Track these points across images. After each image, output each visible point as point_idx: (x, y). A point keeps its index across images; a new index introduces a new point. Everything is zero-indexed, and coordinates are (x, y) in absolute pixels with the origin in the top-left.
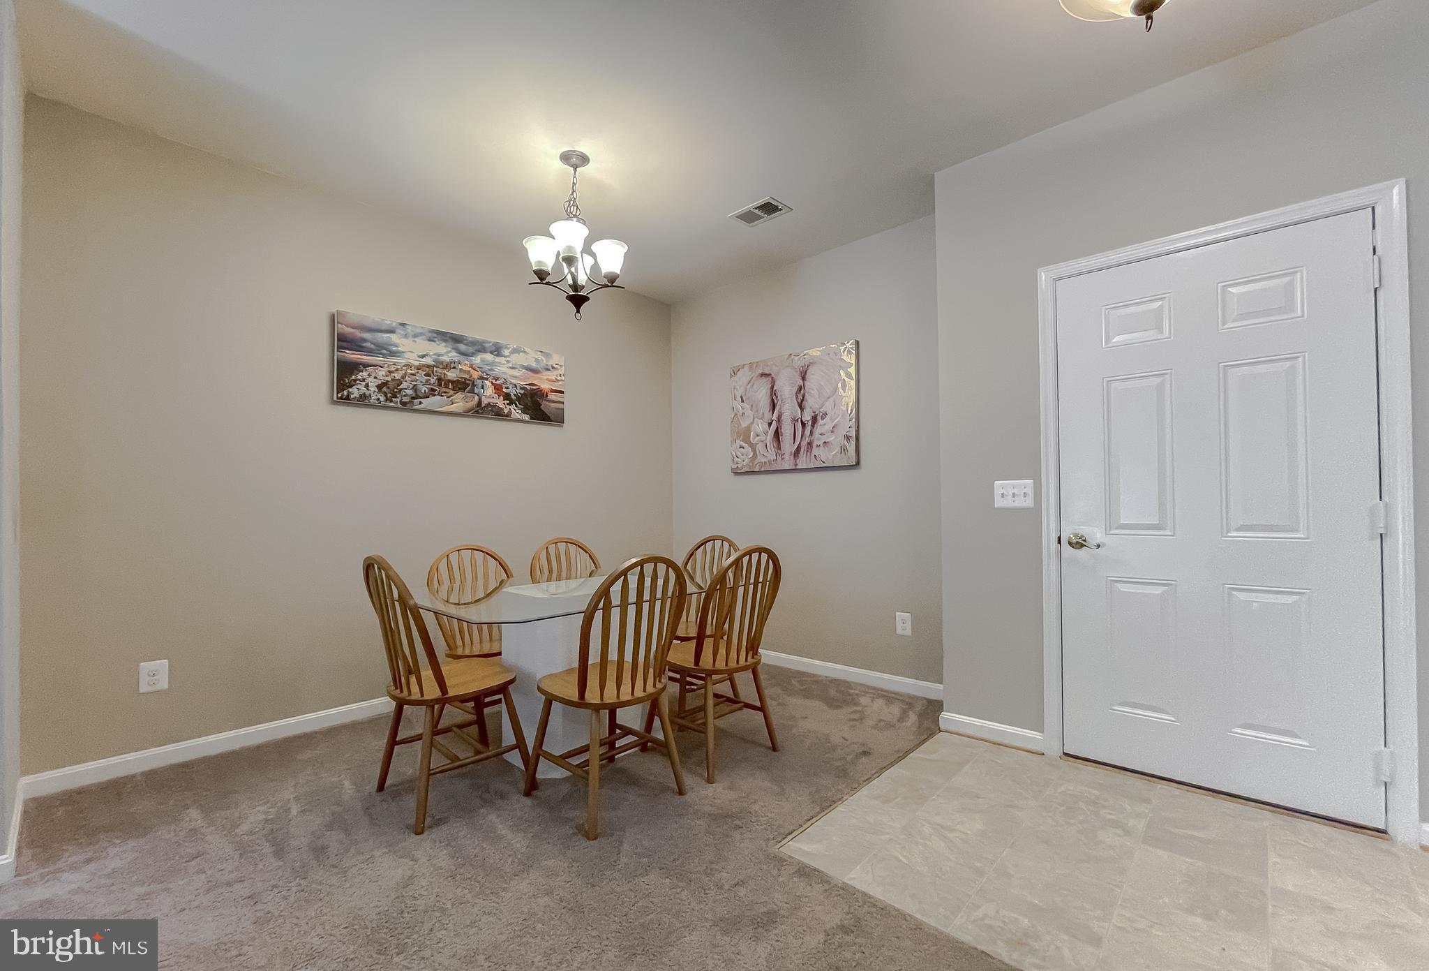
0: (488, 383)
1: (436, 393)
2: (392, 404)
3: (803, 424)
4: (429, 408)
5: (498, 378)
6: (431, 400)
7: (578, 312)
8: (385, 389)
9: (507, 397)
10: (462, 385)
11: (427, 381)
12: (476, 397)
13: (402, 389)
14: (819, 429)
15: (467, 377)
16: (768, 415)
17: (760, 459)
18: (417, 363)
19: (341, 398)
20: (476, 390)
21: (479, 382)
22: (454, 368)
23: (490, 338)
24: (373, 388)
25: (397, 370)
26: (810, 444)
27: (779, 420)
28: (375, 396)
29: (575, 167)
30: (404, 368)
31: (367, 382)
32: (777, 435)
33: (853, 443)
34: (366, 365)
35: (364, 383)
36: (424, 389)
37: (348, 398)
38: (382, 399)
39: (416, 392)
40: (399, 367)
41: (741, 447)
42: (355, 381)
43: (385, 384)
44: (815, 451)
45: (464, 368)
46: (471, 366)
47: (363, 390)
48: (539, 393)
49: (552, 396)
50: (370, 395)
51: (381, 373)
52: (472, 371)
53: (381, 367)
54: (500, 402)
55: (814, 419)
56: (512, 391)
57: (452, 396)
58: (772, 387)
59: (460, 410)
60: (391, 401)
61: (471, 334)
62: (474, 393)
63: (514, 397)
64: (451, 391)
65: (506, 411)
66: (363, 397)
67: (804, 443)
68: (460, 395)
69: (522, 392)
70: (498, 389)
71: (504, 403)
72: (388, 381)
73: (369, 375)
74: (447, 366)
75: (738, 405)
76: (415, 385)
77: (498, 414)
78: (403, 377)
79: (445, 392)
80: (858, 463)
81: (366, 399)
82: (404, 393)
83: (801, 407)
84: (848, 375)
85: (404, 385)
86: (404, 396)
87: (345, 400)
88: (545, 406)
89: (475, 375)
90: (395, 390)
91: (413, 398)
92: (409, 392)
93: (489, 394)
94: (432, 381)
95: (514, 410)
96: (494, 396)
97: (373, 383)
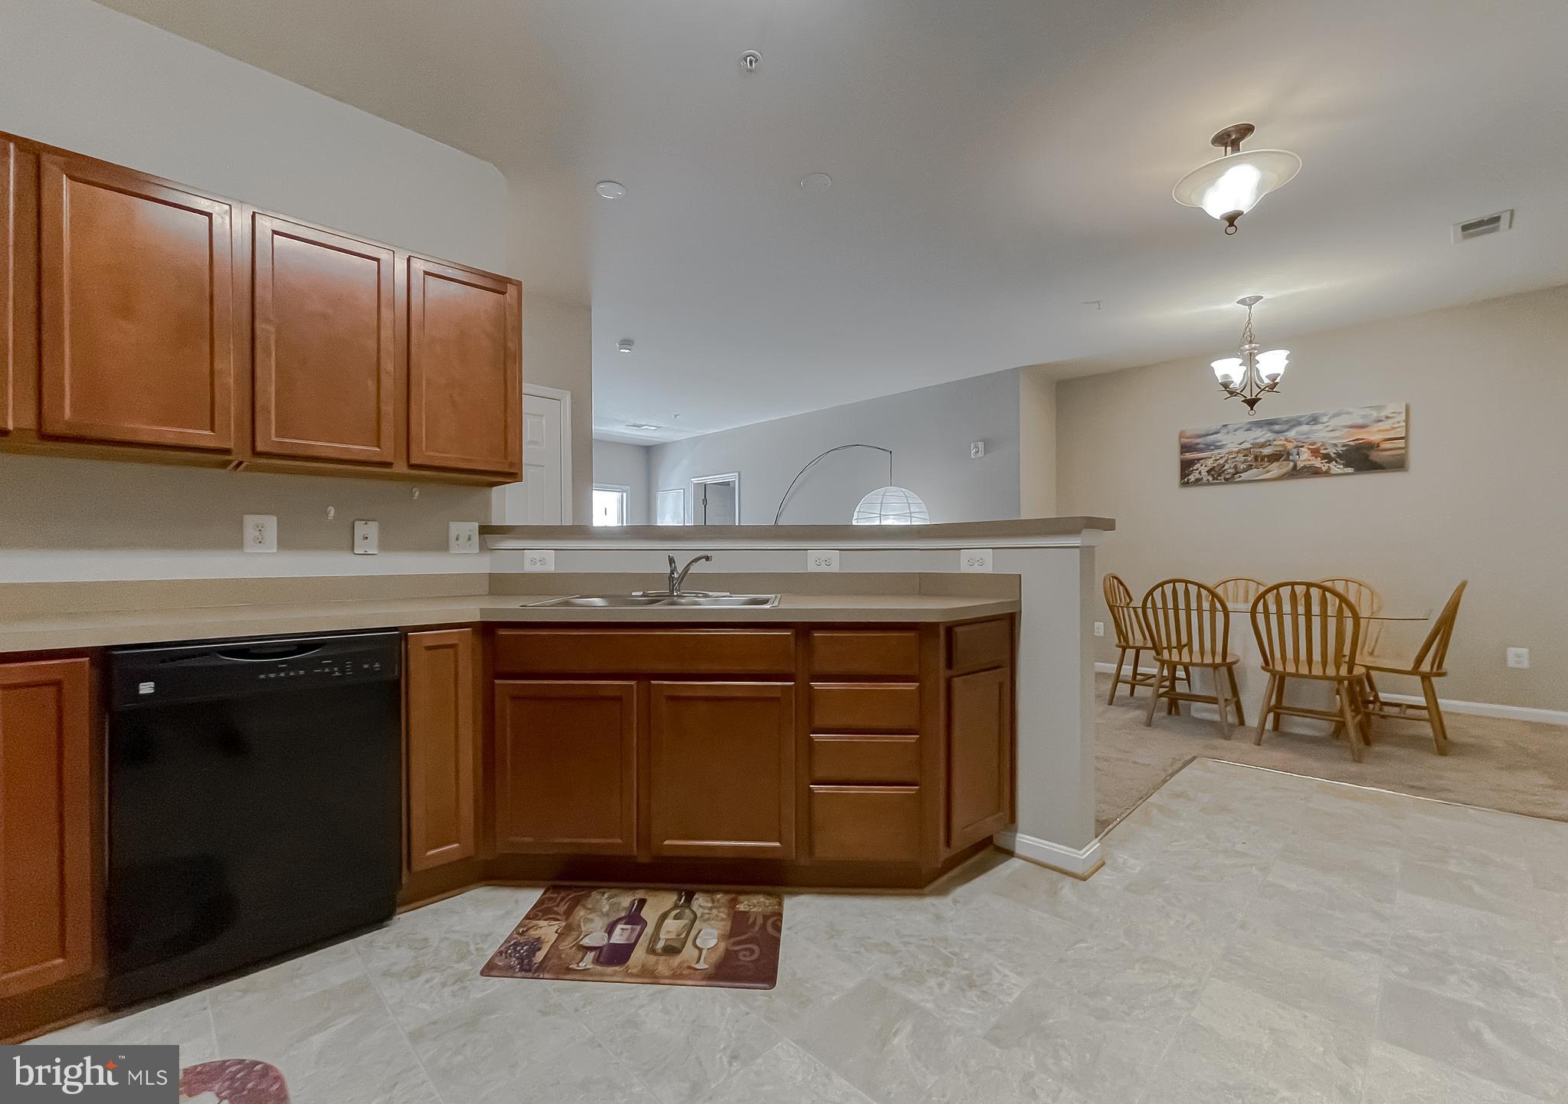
0: (1304, 449)
1: (1254, 467)
2: (1218, 481)
4: (1248, 479)
5: (1315, 443)
6: (1250, 472)
7: (1252, 409)
8: (1213, 473)
9: (1326, 456)
10: (1275, 457)
11: (1245, 460)
12: (1292, 463)
13: (1225, 470)
15: (1282, 449)
18: (1236, 449)
19: (1183, 483)
20: (1291, 458)
21: (1295, 451)
22: (1269, 445)
23: (1306, 412)
24: (1204, 473)
25: (1222, 457)
28: (1206, 477)
30: (1227, 455)
31: (1201, 470)
34: (1199, 460)
35: (1197, 472)
36: (1242, 466)
37: (1188, 482)
38: (1211, 479)
39: (1236, 469)
40: (1223, 455)
42: (1192, 471)
43: (1213, 469)
45: (1279, 443)
46: (1286, 440)
47: (1198, 476)
48: (1367, 445)
50: (1202, 478)
51: (1210, 463)
52: (1287, 444)
53: (1210, 458)
54: (1318, 463)
56: (1332, 451)
57: (1267, 467)
59: (1276, 476)
60: (1217, 479)
61: (1284, 416)
62: (1290, 461)
63: (1333, 455)
64: (1267, 463)
65: (1324, 469)
66: (1198, 480)
68: (1276, 464)
69: (1344, 448)
70: (1315, 452)
71: (1322, 463)
72: (1214, 467)
74: (1263, 445)
76: (1236, 465)
77: (1315, 472)
78: (1226, 462)
79: (1261, 465)
85: (1227, 466)
86: (1227, 474)
87: (1185, 483)
88: (1375, 456)
89: (1290, 446)
90: (1221, 471)
91: (1234, 474)
92: (1232, 471)
93: (1305, 458)
94: (1250, 459)
95: (1335, 466)
96: (1311, 458)
97: (1204, 470)
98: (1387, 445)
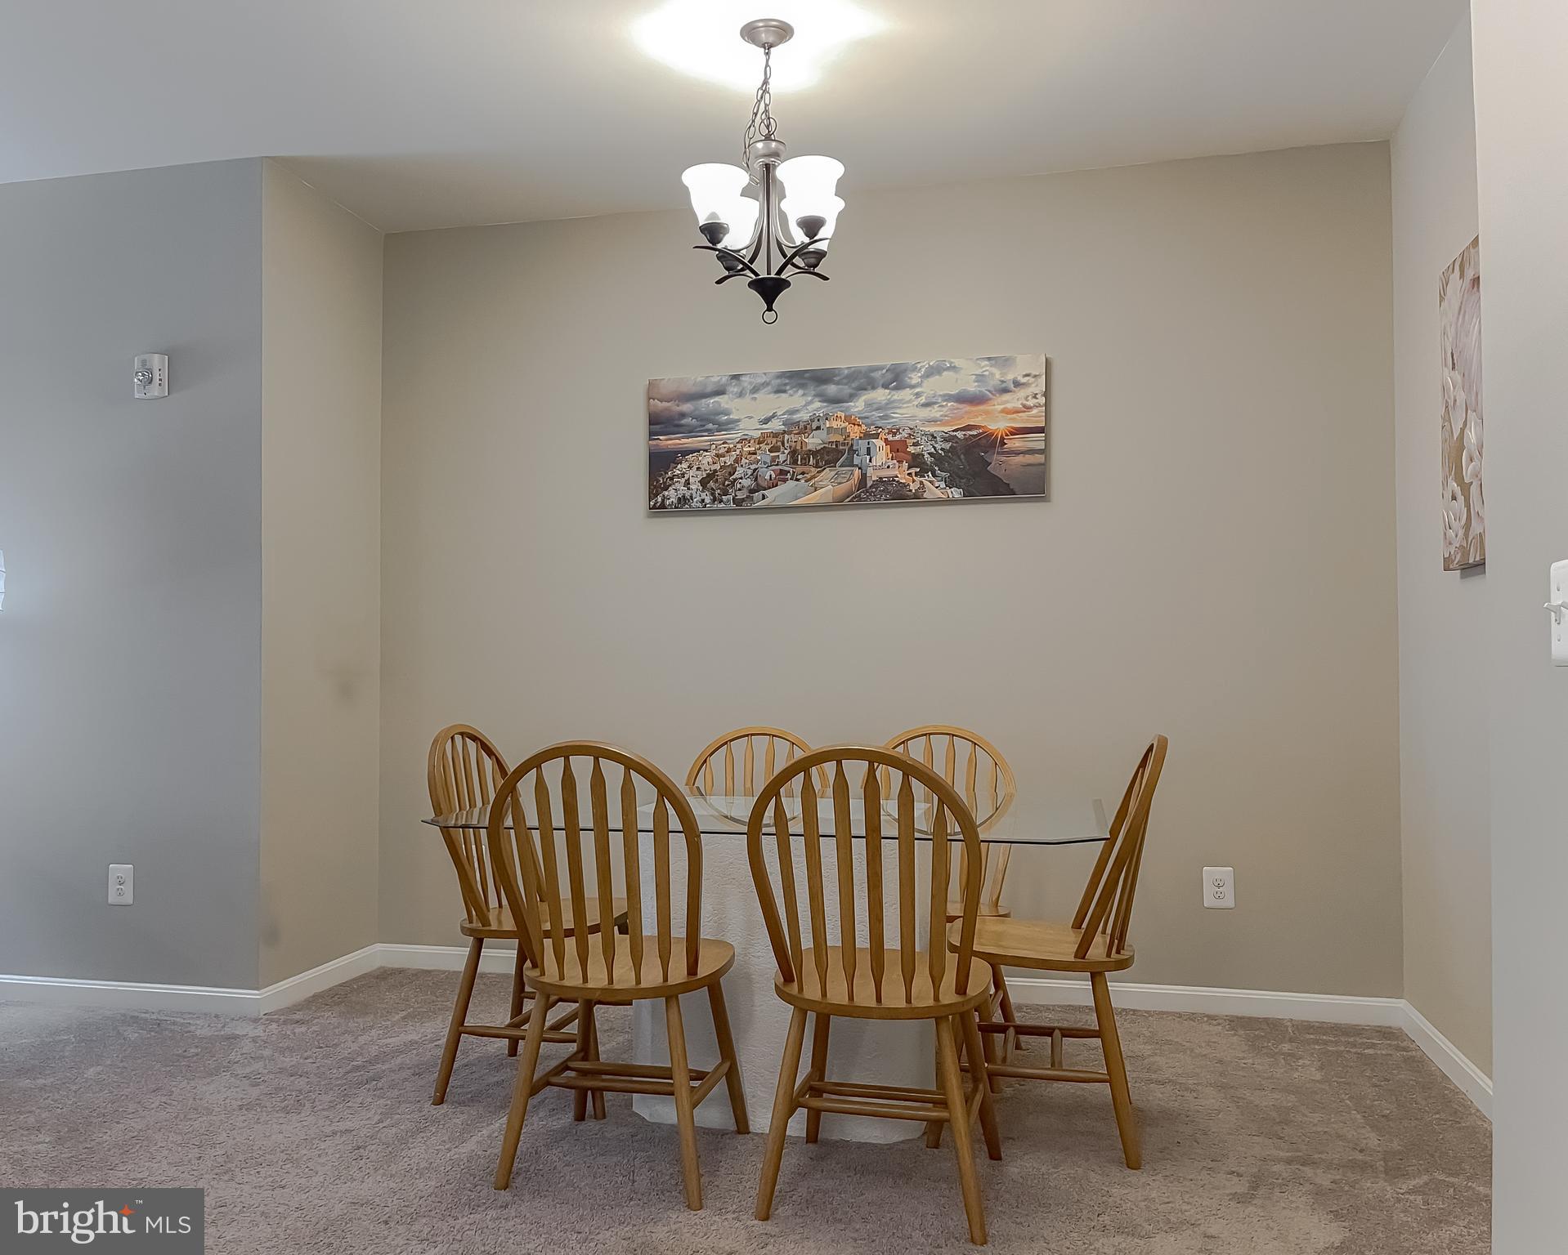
0: (879, 443)
1: (789, 476)
2: (722, 505)
4: (778, 503)
5: (898, 430)
6: (782, 488)
7: (770, 309)
8: (711, 484)
9: (916, 461)
10: (830, 456)
11: (773, 459)
12: (857, 472)
13: (735, 480)
15: (840, 439)
18: (757, 434)
19: (654, 507)
20: (856, 461)
21: (862, 445)
22: (818, 428)
24: (695, 486)
25: (729, 450)
28: (699, 495)
30: (739, 446)
31: (689, 477)
34: (686, 453)
35: (683, 480)
36: (768, 474)
38: (707, 500)
39: (756, 479)
40: (731, 446)
42: (672, 479)
43: (711, 476)
45: (835, 424)
46: (848, 419)
47: (682, 490)
48: (984, 441)
50: (691, 497)
51: (706, 460)
52: (849, 427)
53: (706, 451)
54: (902, 473)
56: (926, 448)
57: (814, 477)
59: (829, 499)
60: (721, 501)
61: (844, 363)
62: (853, 466)
63: (928, 458)
64: (812, 469)
65: (913, 487)
66: (683, 500)
68: (828, 473)
69: (947, 446)
70: (898, 448)
71: (909, 474)
72: (715, 471)
73: (690, 467)
74: (806, 429)
76: (755, 470)
77: (896, 495)
78: (736, 461)
79: (803, 473)
81: (685, 503)
82: (739, 486)
85: (740, 472)
86: (740, 490)
87: (658, 508)
88: (999, 465)
89: (855, 432)
90: (727, 483)
91: (752, 491)
92: (746, 482)
93: (880, 462)
94: (782, 458)
95: (930, 482)
96: (890, 463)
97: (695, 476)
98: (1015, 443)
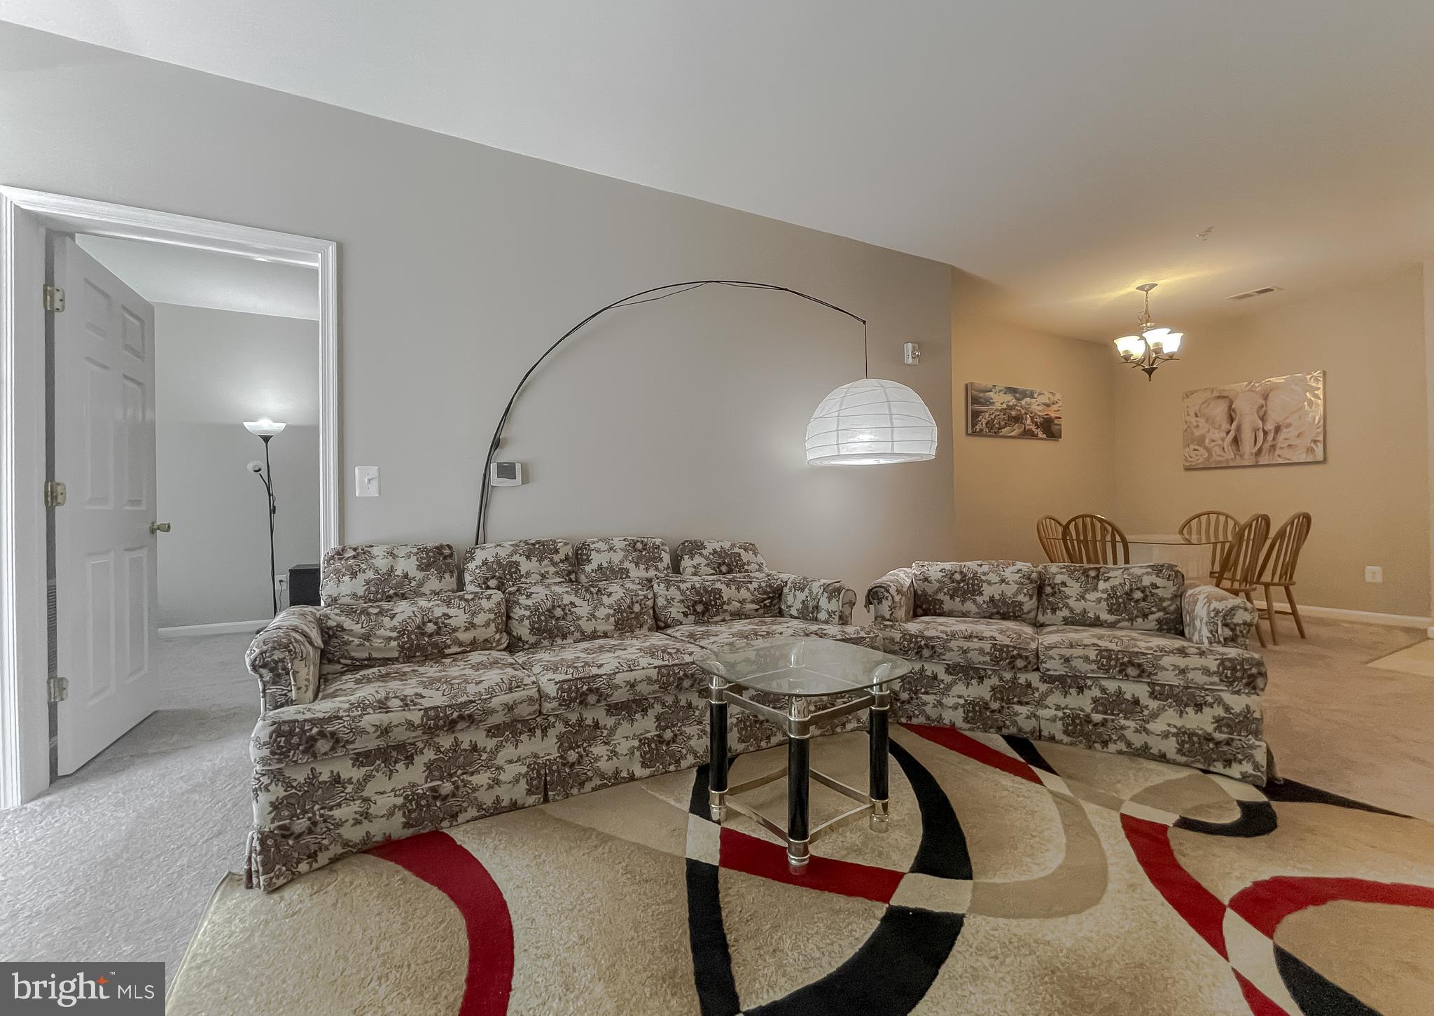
0: (1028, 416)
1: (1008, 425)
2: (991, 434)
3: (1265, 433)
4: (1004, 435)
5: (1032, 413)
6: (1006, 429)
8: (988, 425)
9: (1036, 424)
10: (1018, 419)
11: (1004, 418)
12: (1023, 426)
13: (995, 425)
14: (1282, 436)
15: (1020, 413)
16: (1225, 426)
17: (1215, 458)
18: (1000, 408)
19: (972, 432)
20: (1023, 422)
21: (1025, 416)
22: (1014, 409)
23: (1029, 388)
24: (984, 425)
25: (993, 413)
26: (1273, 447)
27: (1239, 429)
28: (985, 430)
29: (1147, 291)
30: (995, 412)
32: (1236, 441)
33: (1321, 445)
34: (982, 412)
35: (981, 423)
36: (1003, 423)
37: (975, 432)
38: (987, 431)
39: (1000, 425)
40: (993, 411)
41: (1195, 450)
42: (977, 422)
43: (988, 422)
44: (1278, 452)
45: (1018, 408)
46: (1021, 407)
47: (981, 427)
48: (1050, 419)
49: (1056, 422)
51: (987, 416)
52: (1022, 409)
53: (987, 412)
54: (1033, 428)
55: (1278, 429)
56: (1039, 420)
57: (1013, 426)
58: (1230, 407)
59: (1017, 435)
60: (991, 432)
61: (1021, 387)
63: (1039, 424)
64: (1013, 423)
65: (1036, 433)
66: (981, 430)
67: (1267, 446)
68: (1017, 425)
69: (1043, 420)
70: (1032, 418)
71: (1035, 428)
72: (989, 420)
73: (983, 418)
74: (1011, 408)
75: (1193, 420)
76: (999, 422)
77: (1033, 435)
78: (995, 417)
79: (1011, 424)
80: (1325, 460)
81: (982, 432)
83: (1263, 419)
84: (1317, 397)
85: (995, 422)
86: (995, 428)
88: (1055, 428)
89: (1023, 412)
90: (992, 425)
91: (998, 429)
92: (997, 426)
94: (1006, 418)
97: (984, 422)
